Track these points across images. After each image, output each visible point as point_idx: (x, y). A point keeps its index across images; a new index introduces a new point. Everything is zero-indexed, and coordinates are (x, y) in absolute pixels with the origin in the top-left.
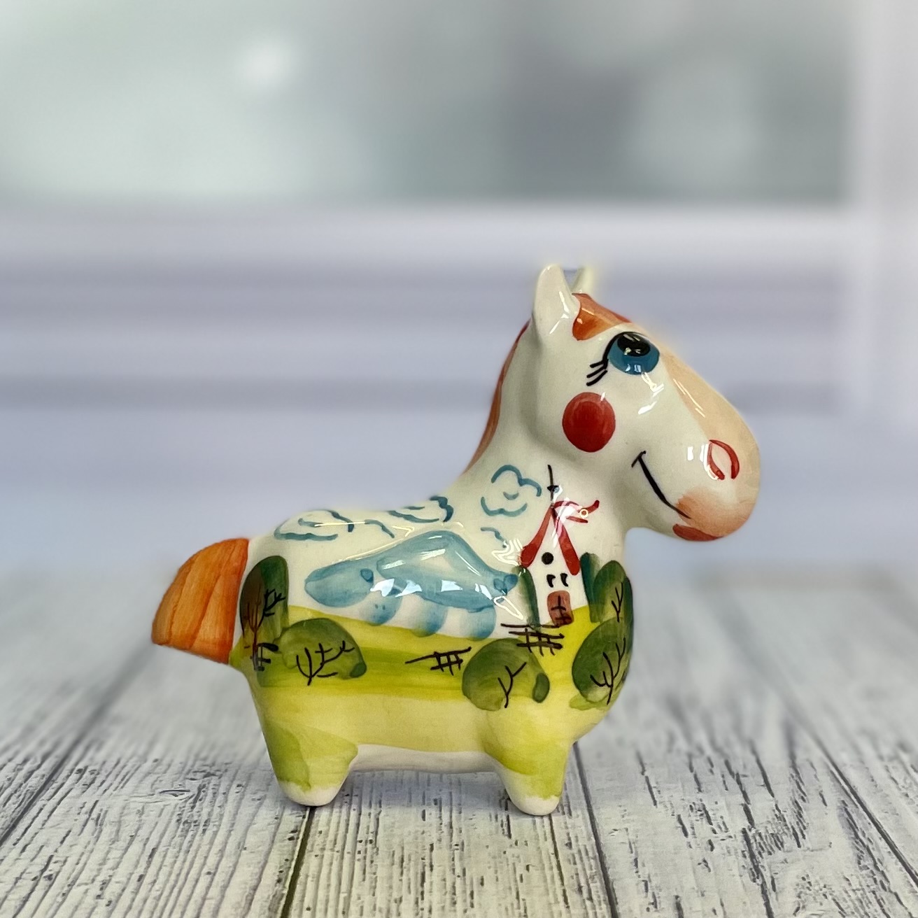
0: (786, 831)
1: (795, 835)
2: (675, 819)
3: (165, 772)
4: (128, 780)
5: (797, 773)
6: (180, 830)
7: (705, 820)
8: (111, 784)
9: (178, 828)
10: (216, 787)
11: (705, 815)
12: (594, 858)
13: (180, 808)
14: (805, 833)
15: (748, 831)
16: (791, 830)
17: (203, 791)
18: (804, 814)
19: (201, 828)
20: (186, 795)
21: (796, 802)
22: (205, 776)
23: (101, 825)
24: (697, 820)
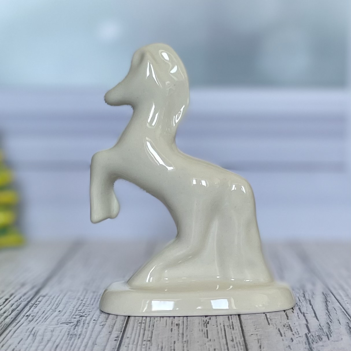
0: (324, 334)
1: (327, 335)
2: (277, 330)
3: (63, 316)
4: (47, 319)
5: (329, 312)
6: (69, 338)
7: (290, 331)
8: (40, 321)
9: (68, 337)
10: (85, 321)
11: (290, 329)
12: (243, 346)
13: (69, 329)
14: (331, 335)
15: (307, 334)
16: (326, 334)
17: (79, 323)
18: (331, 327)
19: (78, 336)
20: (72, 324)
21: (328, 323)
22: (80, 317)
23: (36, 336)
24: (286, 330)
